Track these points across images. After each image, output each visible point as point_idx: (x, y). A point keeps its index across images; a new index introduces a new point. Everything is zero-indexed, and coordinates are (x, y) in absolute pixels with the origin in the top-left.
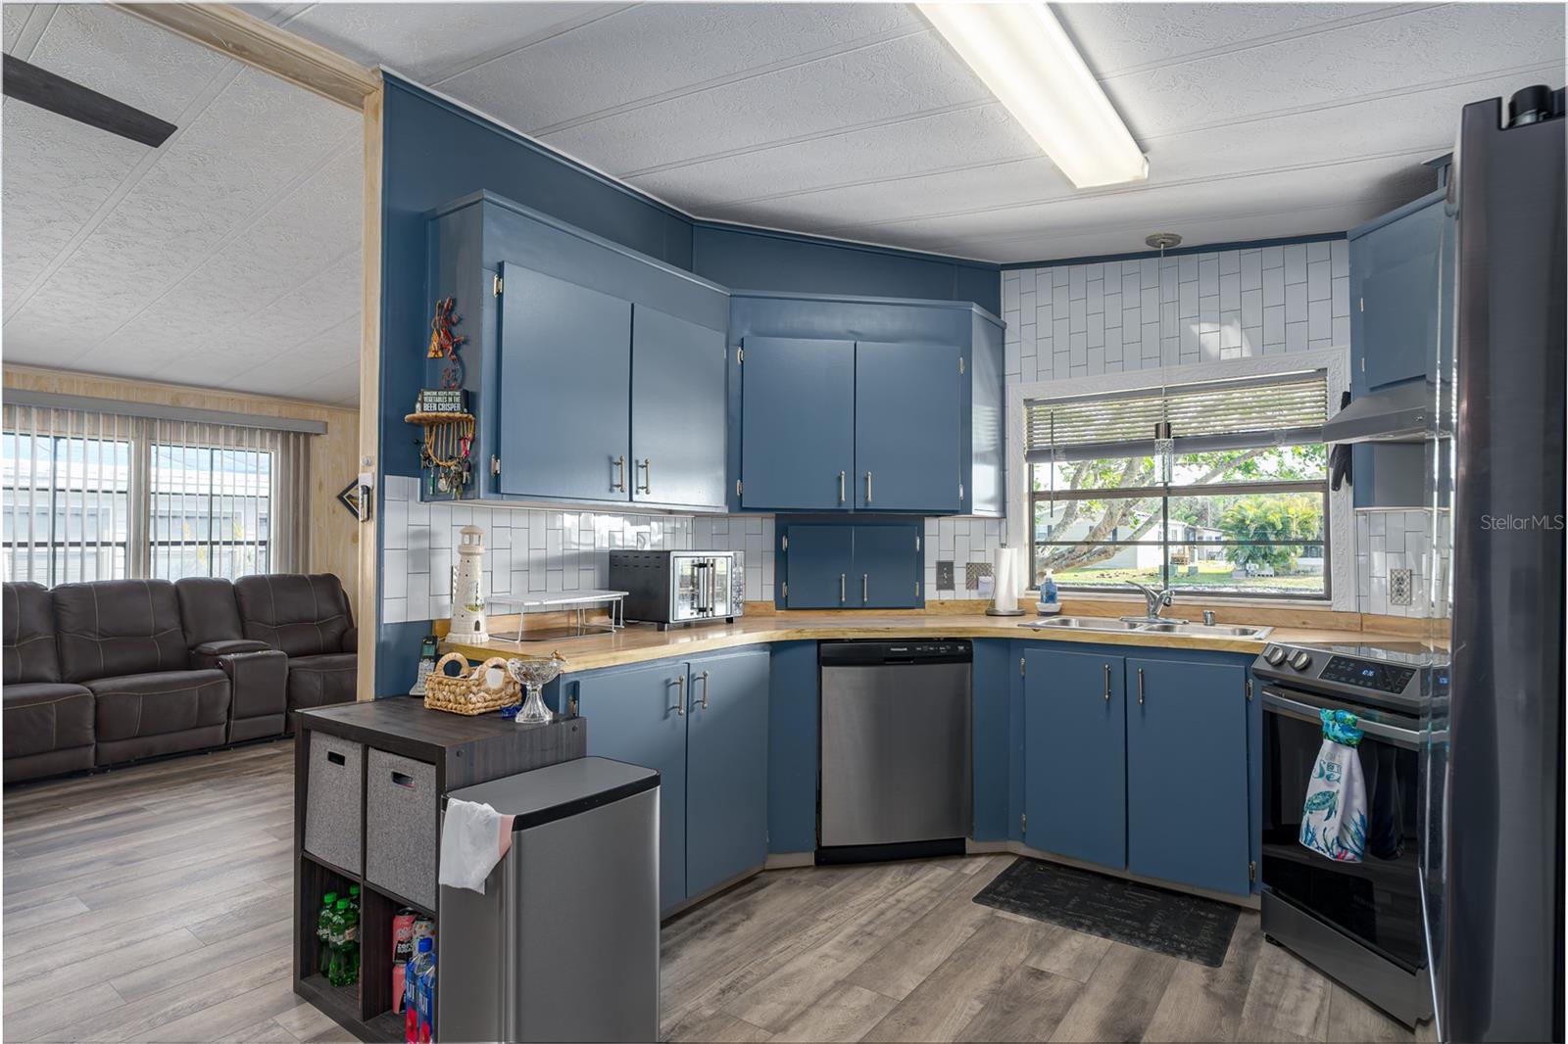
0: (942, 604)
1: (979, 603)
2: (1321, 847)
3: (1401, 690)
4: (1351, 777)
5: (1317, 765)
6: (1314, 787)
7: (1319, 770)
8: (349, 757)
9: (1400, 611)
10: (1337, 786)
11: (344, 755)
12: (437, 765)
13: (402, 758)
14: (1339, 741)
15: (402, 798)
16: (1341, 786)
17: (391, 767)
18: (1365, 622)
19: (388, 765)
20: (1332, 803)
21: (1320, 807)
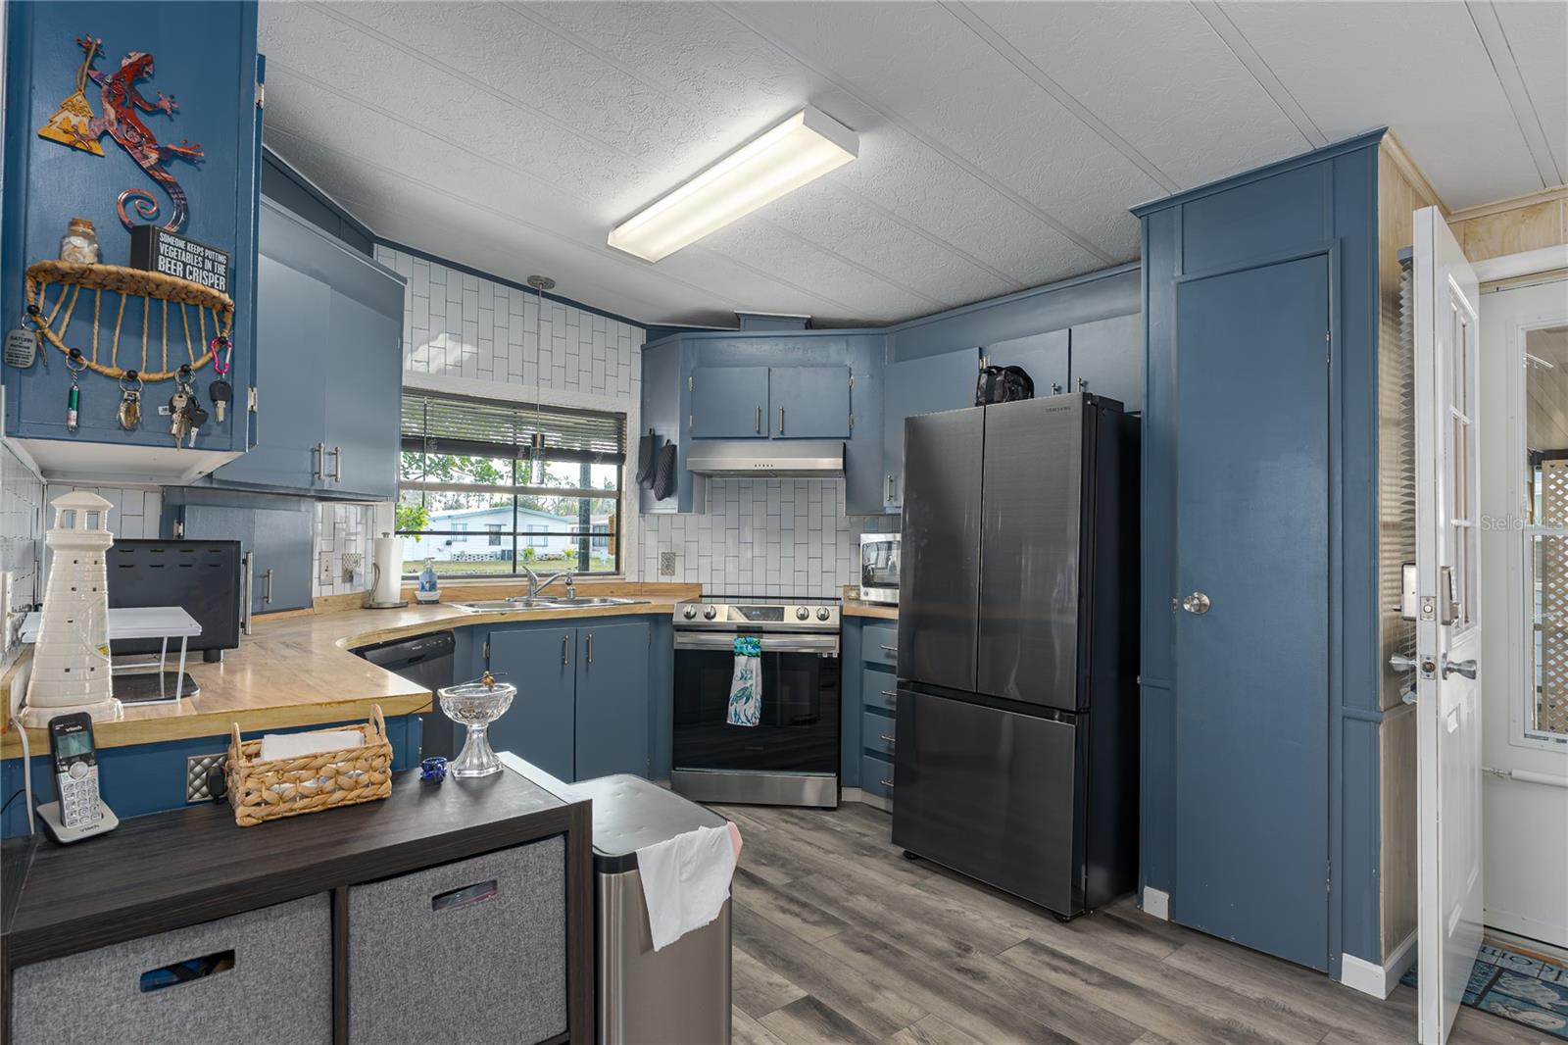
0: (326, 600)
1: (353, 597)
2: (743, 722)
3: (782, 620)
4: (757, 676)
5: (737, 673)
6: (736, 687)
7: (740, 676)
8: (254, 942)
9: (666, 579)
10: (749, 683)
11: (231, 947)
12: (565, 834)
13: (470, 861)
14: (751, 655)
15: (463, 925)
16: (753, 682)
17: (431, 891)
18: (644, 589)
19: (425, 889)
20: (747, 693)
21: (741, 697)
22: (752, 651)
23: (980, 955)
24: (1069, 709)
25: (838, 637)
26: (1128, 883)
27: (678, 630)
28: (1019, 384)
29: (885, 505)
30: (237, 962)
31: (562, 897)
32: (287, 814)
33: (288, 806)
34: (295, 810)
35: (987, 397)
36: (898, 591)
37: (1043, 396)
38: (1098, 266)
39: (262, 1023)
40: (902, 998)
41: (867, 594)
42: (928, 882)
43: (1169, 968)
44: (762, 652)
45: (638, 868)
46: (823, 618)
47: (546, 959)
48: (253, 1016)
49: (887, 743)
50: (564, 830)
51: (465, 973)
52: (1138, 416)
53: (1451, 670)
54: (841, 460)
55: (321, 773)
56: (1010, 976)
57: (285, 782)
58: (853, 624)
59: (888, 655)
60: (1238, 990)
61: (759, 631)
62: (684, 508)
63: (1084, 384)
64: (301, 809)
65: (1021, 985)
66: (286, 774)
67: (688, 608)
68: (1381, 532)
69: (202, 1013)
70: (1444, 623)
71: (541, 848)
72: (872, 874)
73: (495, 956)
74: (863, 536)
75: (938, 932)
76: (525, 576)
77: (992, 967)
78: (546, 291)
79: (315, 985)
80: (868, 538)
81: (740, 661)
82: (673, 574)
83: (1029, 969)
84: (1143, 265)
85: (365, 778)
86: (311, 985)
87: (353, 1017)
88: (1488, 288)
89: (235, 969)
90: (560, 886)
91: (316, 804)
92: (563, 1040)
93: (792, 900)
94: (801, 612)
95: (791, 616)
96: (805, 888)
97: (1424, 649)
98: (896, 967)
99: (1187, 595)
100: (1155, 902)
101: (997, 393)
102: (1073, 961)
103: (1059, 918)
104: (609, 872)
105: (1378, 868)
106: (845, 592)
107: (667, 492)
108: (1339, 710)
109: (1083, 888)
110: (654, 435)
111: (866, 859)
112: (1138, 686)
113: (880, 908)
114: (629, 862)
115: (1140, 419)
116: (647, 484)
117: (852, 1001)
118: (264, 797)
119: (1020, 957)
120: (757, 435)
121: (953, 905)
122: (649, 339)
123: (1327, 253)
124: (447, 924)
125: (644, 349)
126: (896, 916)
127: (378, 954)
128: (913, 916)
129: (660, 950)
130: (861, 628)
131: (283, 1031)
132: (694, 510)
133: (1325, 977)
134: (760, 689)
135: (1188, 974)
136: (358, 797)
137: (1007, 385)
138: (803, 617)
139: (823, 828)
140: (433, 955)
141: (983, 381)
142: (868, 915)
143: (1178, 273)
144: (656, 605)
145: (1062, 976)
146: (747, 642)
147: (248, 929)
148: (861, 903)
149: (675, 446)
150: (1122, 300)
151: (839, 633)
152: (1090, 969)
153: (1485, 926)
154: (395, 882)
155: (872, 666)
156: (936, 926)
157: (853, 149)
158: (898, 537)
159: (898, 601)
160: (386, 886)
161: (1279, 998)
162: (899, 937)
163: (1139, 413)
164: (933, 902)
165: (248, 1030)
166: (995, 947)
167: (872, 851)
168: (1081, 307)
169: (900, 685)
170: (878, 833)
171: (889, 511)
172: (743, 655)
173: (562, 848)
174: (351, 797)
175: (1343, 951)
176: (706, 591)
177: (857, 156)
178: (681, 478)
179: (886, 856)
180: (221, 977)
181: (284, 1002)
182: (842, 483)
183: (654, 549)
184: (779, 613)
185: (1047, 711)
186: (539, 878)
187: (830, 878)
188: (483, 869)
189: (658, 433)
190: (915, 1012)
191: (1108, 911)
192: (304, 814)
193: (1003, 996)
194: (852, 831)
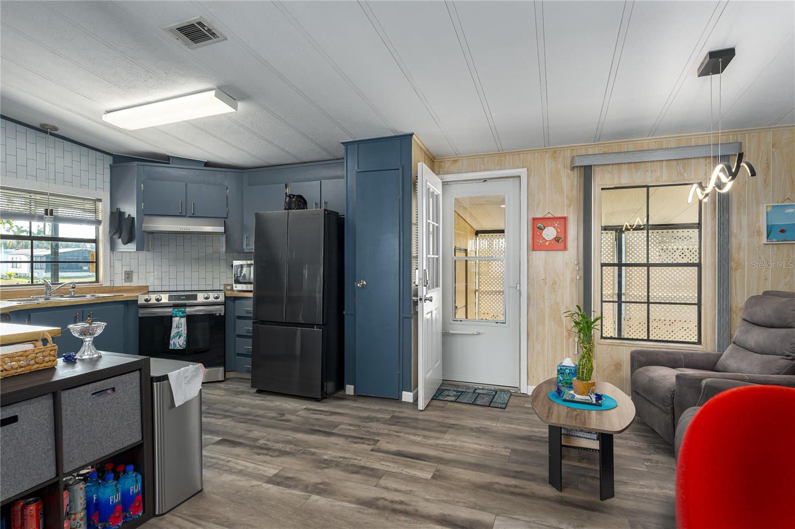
2: (178, 347)
3: (197, 300)
4: (184, 326)
5: (174, 325)
6: (174, 332)
7: (175, 326)
8: (25, 412)
9: (128, 284)
10: (181, 329)
11: (17, 414)
12: (140, 370)
13: (106, 380)
14: (181, 317)
15: (103, 404)
16: (183, 329)
17: (91, 391)
18: (114, 290)
19: (89, 391)
20: (180, 334)
21: (176, 336)
22: (182, 315)
23: (288, 415)
24: (319, 324)
25: (223, 306)
26: (341, 387)
27: (140, 308)
28: (301, 202)
29: (244, 248)
30: (19, 419)
31: (139, 393)
32: (14, 374)
33: (15, 371)
34: (18, 373)
35: (289, 207)
36: (252, 285)
37: (311, 208)
38: (331, 159)
39: (29, 441)
40: (260, 432)
41: (236, 287)
42: (266, 399)
43: (352, 407)
44: (187, 315)
45: (168, 379)
46: (217, 298)
47: (134, 414)
48: (26, 439)
49: (247, 350)
50: (140, 368)
51: (104, 420)
52: (343, 217)
53: (426, 300)
54: (224, 228)
55: (29, 357)
56: (299, 418)
57: (13, 362)
58: (231, 300)
59: (248, 312)
60: (372, 408)
61: (185, 306)
62: (139, 248)
63: (326, 203)
64: (20, 372)
65: (303, 420)
66: (14, 359)
67: (146, 297)
68: (412, 259)
69: (7, 438)
70: (425, 286)
71: (131, 375)
72: (243, 400)
73: (115, 414)
74: (234, 262)
75: (272, 412)
76: (44, 285)
77: (293, 418)
78: (52, 132)
79: (48, 427)
80: (236, 263)
81: (176, 320)
82: (131, 281)
83: (306, 416)
84: (345, 159)
85: (47, 359)
86: (47, 427)
87: (64, 437)
88: (445, 184)
89: (19, 422)
90: (138, 389)
91: (27, 370)
92: (141, 442)
93: (209, 413)
94: (206, 296)
95: (201, 298)
96: (214, 409)
97: (420, 294)
98: (257, 424)
99: (359, 282)
100: (350, 389)
101: (293, 205)
102: (321, 411)
103: (317, 400)
104: (157, 382)
105: (411, 363)
106: (224, 287)
107: (129, 240)
108: (402, 316)
109: (325, 391)
110: (120, 212)
111: (239, 396)
112: (344, 315)
113: (248, 409)
114: (166, 378)
115: (344, 218)
116: (116, 237)
117: (240, 437)
118: (5, 368)
119: (302, 413)
120: (179, 214)
121: (277, 403)
122: (114, 162)
123: (399, 169)
124: (97, 403)
125: (111, 167)
126: (255, 410)
127: (72, 414)
128: (262, 409)
129: (179, 406)
130: (234, 301)
131: (37, 444)
132: (145, 249)
133: (398, 400)
134: (186, 332)
135: (358, 407)
136: (44, 366)
137: (297, 202)
138: (207, 298)
139: (220, 388)
140: (93, 414)
141: (287, 200)
142: (243, 412)
143: (356, 168)
144: (126, 296)
145: (317, 415)
146: (179, 311)
147: (23, 407)
148: (240, 409)
149: (134, 218)
150: (339, 172)
151: (224, 304)
152: (327, 412)
153: (443, 380)
154: (78, 388)
155: (239, 318)
156: (271, 410)
157: (235, 108)
158: (252, 262)
159: (252, 289)
160: (75, 390)
161: (384, 408)
162: (257, 416)
163: (344, 215)
164: (270, 404)
165: (24, 443)
166: (293, 412)
167: (243, 393)
168: (326, 173)
169: (254, 323)
170: (246, 386)
171: (246, 251)
172: (177, 317)
173: (139, 375)
174: (41, 366)
175: (403, 391)
176: (151, 289)
177: (237, 110)
178: (137, 233)
179: (249, 393)
180: (14, 425)
181: (37, 433)
182: (224, 239)
183: (120, 269)
184: (195, 298)
185: (311, 326)
186: (130, 386)
187: (226, 404)
188: (110, 383)
189: (122, 210)
190: (265, 434)
191: (334, 396)
192: (21, 374)
193: (297, 424)
194: (233, 388)
